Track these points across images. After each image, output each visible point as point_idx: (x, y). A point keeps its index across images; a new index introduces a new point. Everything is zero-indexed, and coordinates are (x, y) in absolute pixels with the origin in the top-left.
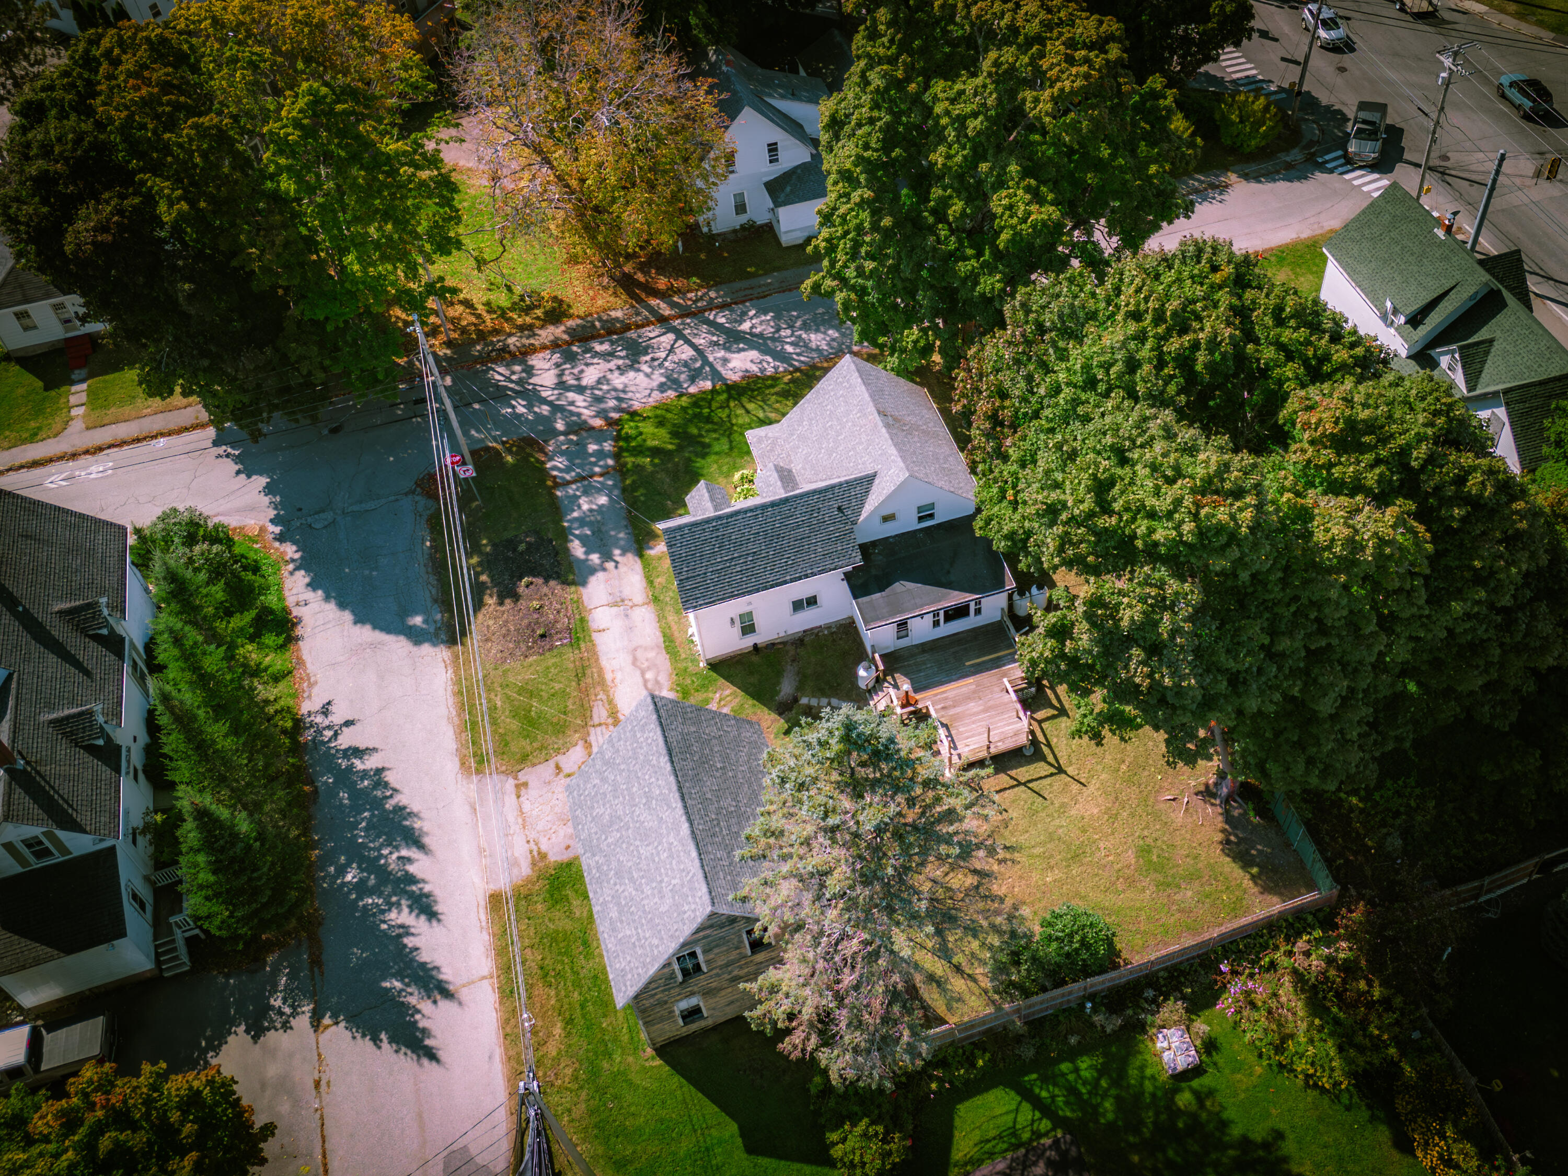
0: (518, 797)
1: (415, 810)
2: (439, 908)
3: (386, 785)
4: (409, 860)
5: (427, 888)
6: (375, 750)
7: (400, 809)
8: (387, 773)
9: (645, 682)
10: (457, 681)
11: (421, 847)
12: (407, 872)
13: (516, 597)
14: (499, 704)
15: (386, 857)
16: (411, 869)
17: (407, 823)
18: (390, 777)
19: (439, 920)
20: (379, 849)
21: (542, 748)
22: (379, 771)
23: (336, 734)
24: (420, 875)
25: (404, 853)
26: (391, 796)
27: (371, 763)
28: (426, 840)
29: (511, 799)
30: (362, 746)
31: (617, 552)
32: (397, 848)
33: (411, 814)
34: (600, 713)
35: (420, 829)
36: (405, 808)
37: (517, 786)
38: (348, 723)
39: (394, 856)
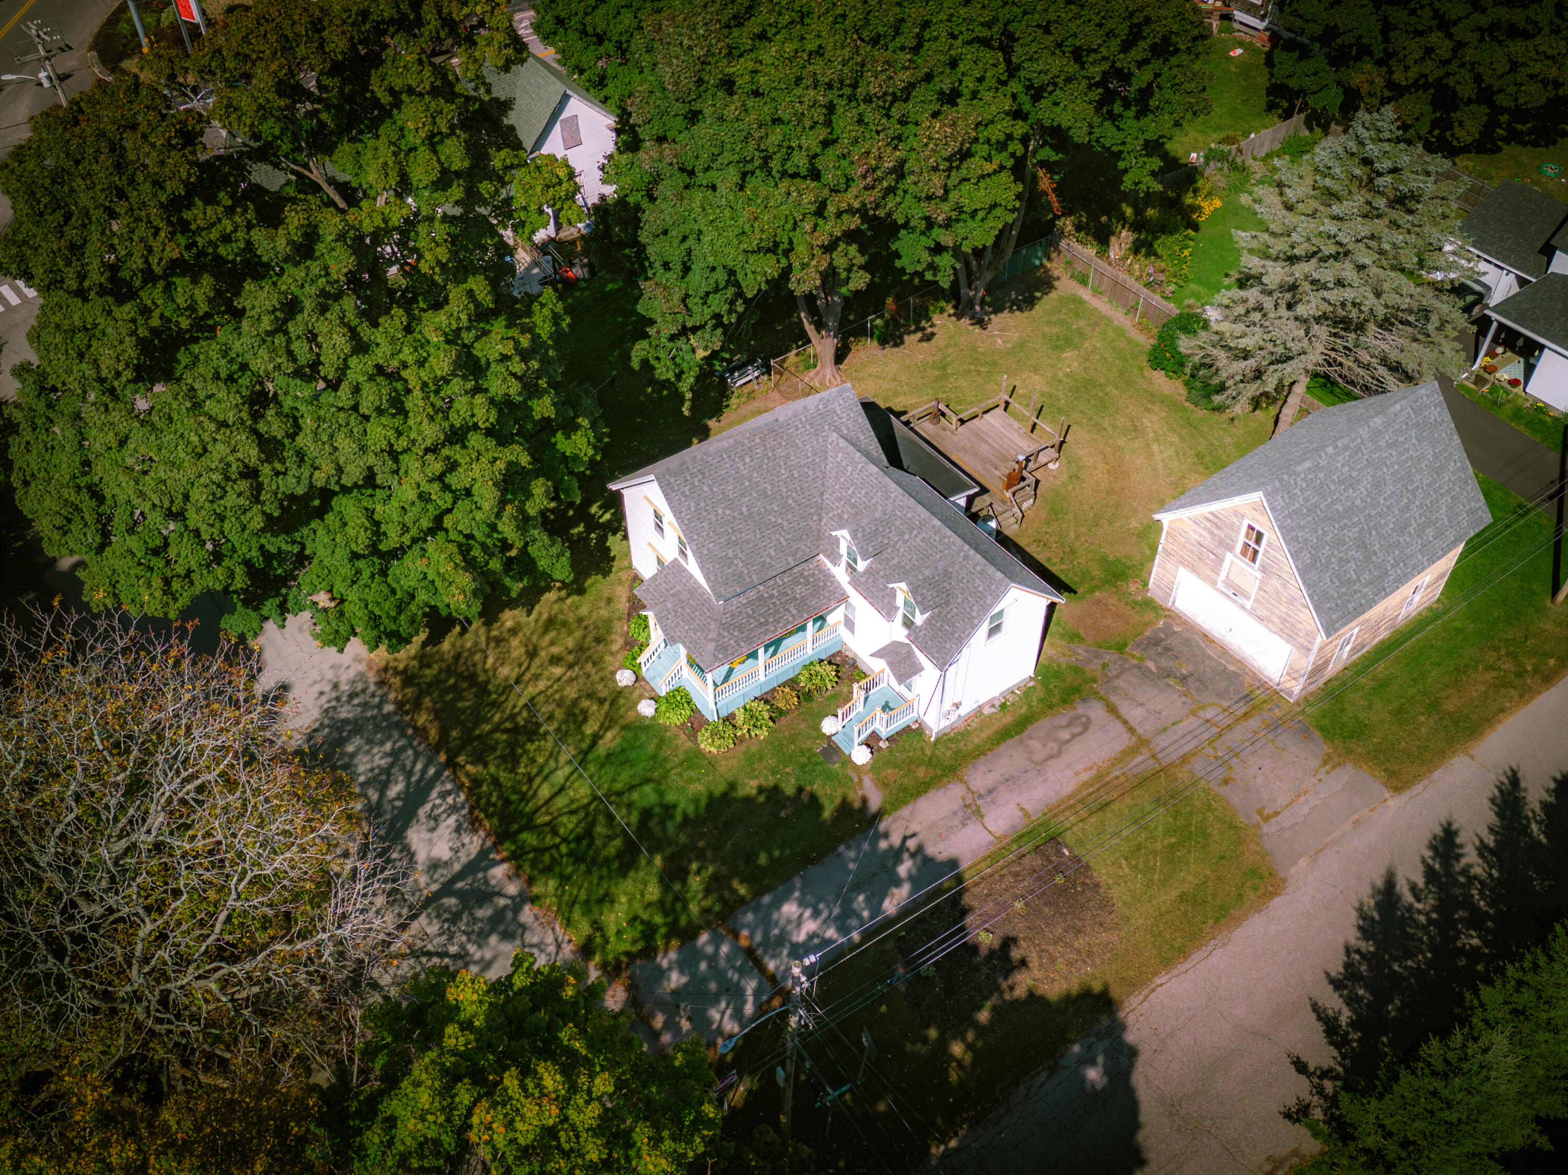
0: (1277, 814)
1: (1354, 915)
2: (1439, 831)
3: (1348, 965)
4: (1413, 888)
5: (1428, 853)
6: (1315, 1008)
7: (1366, 932)
8: (1333, 974)
9: (1074, 736)
10: (1166, 964)
11: (1390, 883)
12: (1427, 883)
13: (1008, 942)
14: (1174, 893)
15: (1427, 915)
16: (1420, 882)
17: (1376, 915)
18: (1337, 968)
19: (1449, 824)
20: (1425, 928)
21: (1209, 808)
22: (1337, 984)
23: (1325, 1074)
24: (1421, 868)
25: (1408, 898)
26: (1358, 951)
27: (1333, 1002)
28: (1380, 883)
29: (1285, 820)
30: (1319, 1027)
31: (883, 845)
32: (1410, 908)
33: (1363, 915)
34: (1140, 762)
35: (1373, 897)
36: (1360, 928)
37: (1267, 819)
38: (1300, 1067)
39: (1419, 906)
